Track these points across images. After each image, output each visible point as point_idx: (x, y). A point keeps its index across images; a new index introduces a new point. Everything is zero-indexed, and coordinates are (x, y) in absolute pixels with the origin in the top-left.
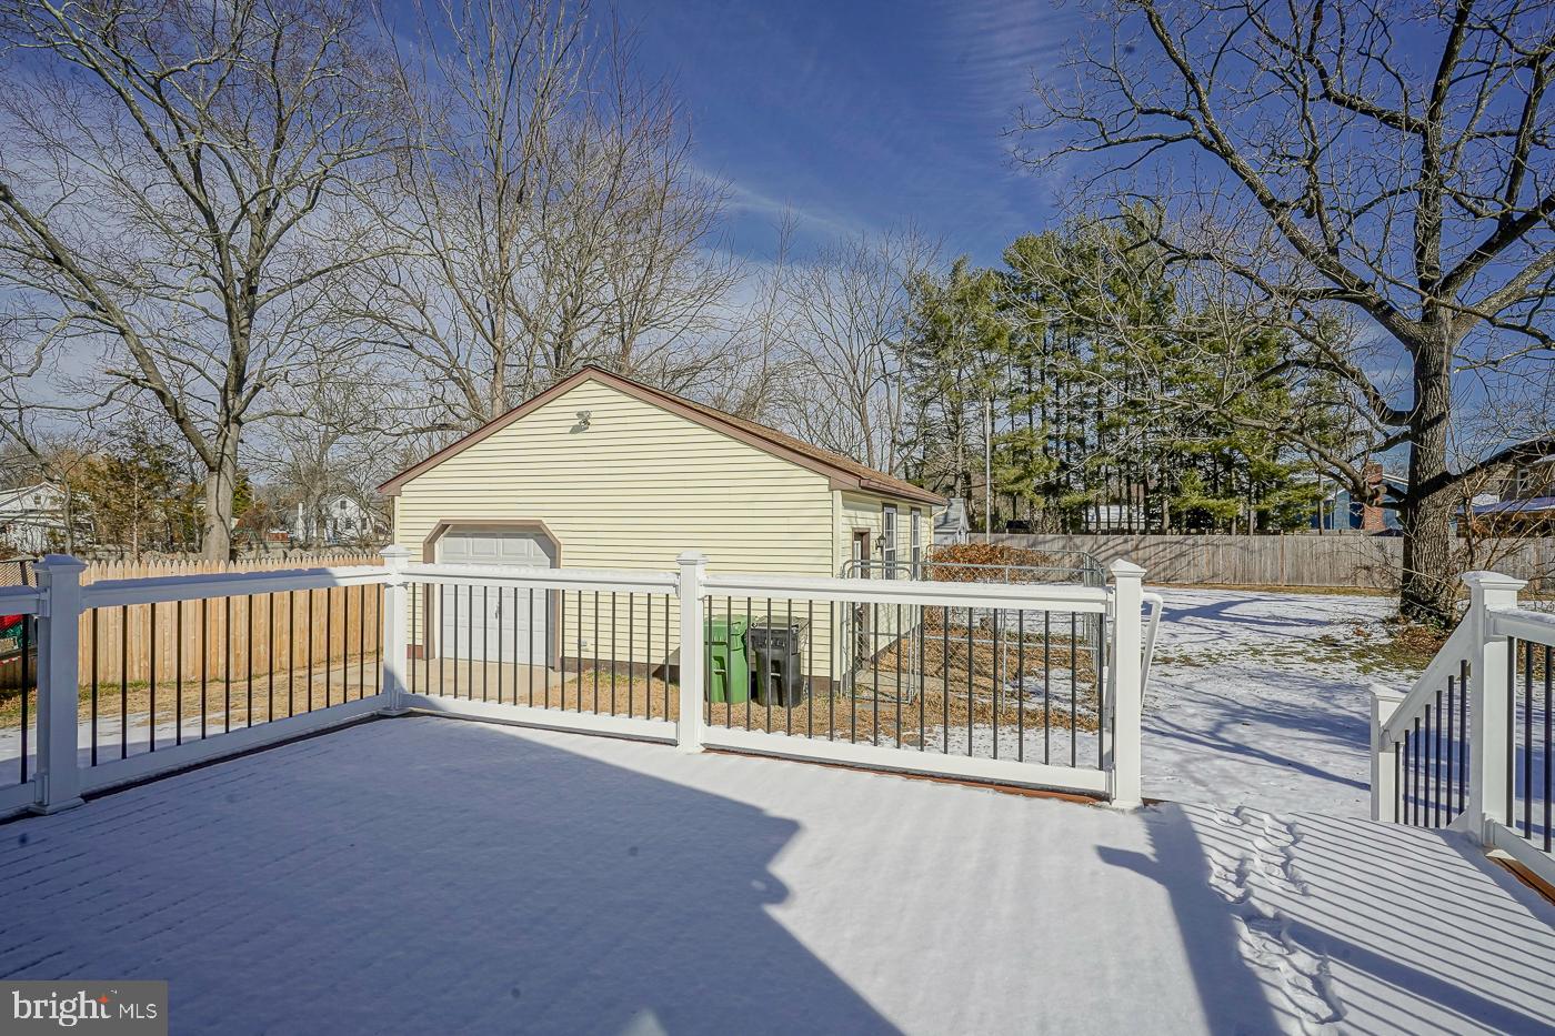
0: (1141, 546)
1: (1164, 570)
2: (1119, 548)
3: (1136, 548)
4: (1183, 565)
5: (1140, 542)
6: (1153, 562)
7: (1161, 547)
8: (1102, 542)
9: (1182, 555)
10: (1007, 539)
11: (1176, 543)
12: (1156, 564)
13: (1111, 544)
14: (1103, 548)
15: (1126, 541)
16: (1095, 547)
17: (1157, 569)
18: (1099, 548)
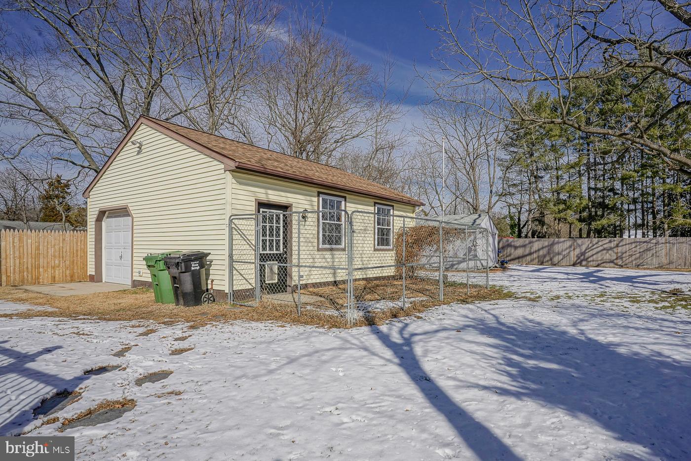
0: (621, 244)
1: (636, 259)
2: (605, 246)
3: (617, 246)
4: (648, 256)
5: (620, 242)
6: (627, 254)
7: (634, 245)
8: (594, 243)
9: (648, 250)
10: (536, 241)
11: (644, 242)
12: (631, 256)
13: (600, 243)
14: (595, 247)
15: (610, 242)
16: (590, 246)
17: (630, 259)
18: (593, 246)
